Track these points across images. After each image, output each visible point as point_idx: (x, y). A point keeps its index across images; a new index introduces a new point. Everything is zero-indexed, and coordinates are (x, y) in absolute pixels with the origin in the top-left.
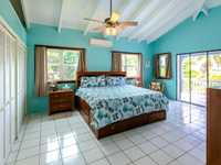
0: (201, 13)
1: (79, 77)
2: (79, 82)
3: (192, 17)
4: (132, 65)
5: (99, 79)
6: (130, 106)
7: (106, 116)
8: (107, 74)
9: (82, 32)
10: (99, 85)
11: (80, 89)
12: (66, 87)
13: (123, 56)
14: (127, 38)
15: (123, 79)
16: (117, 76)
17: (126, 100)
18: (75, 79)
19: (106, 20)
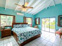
0: (48, 7)
1: (13, 25)
2: (13, 26)
3: (45, 8)
4: (29, 21)
5: (20, 25)
6: (31, 34)
7: (23, 39)
8: (22, 24)
9: (14, 10)
10: (20, 27)
11: (13, 28)
12: (8, 28)
13: (27, 18)
14: (28, 13)
15: (27, 25)
16: (25, 24)
17: (30, 32)
18: (11, 25)
19: (23, 6)
